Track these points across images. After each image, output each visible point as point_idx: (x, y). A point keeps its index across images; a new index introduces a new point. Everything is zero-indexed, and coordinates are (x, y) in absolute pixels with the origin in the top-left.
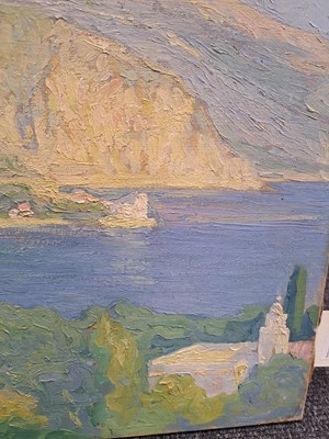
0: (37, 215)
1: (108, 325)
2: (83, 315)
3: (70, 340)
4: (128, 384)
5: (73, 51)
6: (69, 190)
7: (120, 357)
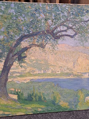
0: (74, 76)
1: (80, 92)
2: (77, 90)
3: (75, 94)
4: (82, 101)
5: (82, 56)
6: (78, 73)
7: (81, 97)
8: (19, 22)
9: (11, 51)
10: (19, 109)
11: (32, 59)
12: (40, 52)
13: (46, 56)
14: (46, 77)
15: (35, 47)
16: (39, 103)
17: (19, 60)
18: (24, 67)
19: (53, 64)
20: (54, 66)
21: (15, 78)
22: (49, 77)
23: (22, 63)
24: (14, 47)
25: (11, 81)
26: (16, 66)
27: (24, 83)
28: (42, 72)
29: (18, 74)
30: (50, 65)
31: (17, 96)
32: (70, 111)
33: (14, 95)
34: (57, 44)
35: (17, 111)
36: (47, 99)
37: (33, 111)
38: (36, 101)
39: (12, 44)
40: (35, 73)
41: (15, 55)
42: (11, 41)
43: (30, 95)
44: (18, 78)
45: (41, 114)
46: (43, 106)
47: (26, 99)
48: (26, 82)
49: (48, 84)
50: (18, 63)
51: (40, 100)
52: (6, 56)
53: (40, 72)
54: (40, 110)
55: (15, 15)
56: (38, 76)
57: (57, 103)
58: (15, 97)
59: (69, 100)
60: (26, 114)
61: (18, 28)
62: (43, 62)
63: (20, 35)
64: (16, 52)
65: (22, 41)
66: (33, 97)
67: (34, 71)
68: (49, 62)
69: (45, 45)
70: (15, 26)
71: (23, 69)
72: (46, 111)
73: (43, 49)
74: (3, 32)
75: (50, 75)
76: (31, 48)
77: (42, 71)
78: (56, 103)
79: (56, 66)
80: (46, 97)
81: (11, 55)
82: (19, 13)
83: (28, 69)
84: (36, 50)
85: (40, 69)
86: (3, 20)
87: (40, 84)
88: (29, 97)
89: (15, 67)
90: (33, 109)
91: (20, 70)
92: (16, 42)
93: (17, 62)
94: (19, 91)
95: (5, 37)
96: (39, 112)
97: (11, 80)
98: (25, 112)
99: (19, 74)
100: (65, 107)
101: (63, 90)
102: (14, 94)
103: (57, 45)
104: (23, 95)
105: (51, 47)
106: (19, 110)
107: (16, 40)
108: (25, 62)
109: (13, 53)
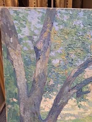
8: (87, 39)
9: (67, 83)
17: (77, 96)
18: (84, 107)
23: (82, 102)
24: (73, 77)
26: (72, 106)
29: (73, 118)
39: (70, 72)
41: (73, 88)
42: (70, 67)
50: (75, 101)
52: (59, 90)
55: (83, 29)
61: (84, 48)
63: (86, 59)
64: (75, 84)
65: (86, 68)
70: (79, 45)
71: (82, 110)
74: (61, 54)
81: (67, 88)
82: (89, 26)
83: (89, 110)
86: (62, 36)
89: (70, 107)
91: (77, 111)
92: (77, 69)
93: (74, 99)
95: (61, 62)
107: (78, 66)
108: (86, 100)
109: (70, 85)
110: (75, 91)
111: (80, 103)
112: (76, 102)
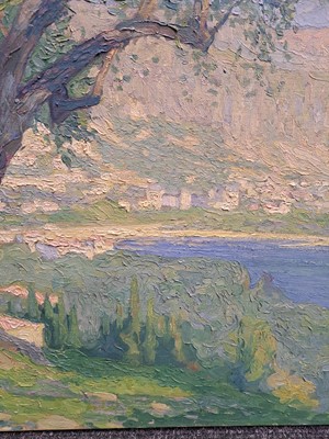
9: (8, 57)
10: (50, 398)
11: (130, 121)
12: (179, 72)
13: (215, 104)
14: (207, 234)
15: (150, 40)
16: (157, 376)
17: (55, 118)
18: (85, 163)
19: (250, 157)
20: (257, 167)
21: (30, 225)
22: (221, 234)
23: (75, 141)
24: (29, 32)
25: (10, 244)
26: (40, 157)
27: (81, 258)
28: (186, 200)
29: (50, 207)
30: (237, 164)
31: (40, 331)
32: (317, 427)
33: (28, 323)
34: (288, 25)
35: (41, 410)
36: (201, 355)
37: (127, 412)
38: (144, 361)
39: (14, 12)
40: (146, 203)
41: (34, 84)
43: (113, 326)
44: (48, 227)
45: (165, 429)
46: (178, 390)
47: (91, 346)
48: (90, 255)
49: (212, 271)
50: (47, 137)
51: (165, 360)
53: (172, 202)
54: (160, 409)
56: (159, 225)
57: (257, 382)
58: (33, 334)
59: (320, 368)
60: (86, 427)
62: (191, 142)
64: (40, 66)
66: (128, 340)
67: (137, 194)
68: (230, 144)
69: (216, 29)
71: (78, 176)
72: (195, 420)
73: (196, 57)
75: (227, 221)
76: (126, 42)
77: (184, 195)
78: (251, 377)
79: (268, 169)
80: (196, 345)
81: (10, 82)
83: (105, 177)
84: (156, 60)
85: (174, 185)
87: (171, 271)
88: (105, 336)
89: (32, 160)
90: (126, 403)
91: (61, 178)
92: (39, 2)
93: (41, 128)
94: (54, 300)
96: (156, 419)
97: (9, 240)
98: (83, 415)
99: (55, 207)
100: (296, 401)
101: (292, 312)
102: (27, 317)
103: (288, 33)
104: (73, 328)
105: (248, 44)
106: (51, 405)
108: (90, 134)
109: (19, 69)
110: (41, 94)
111: (66, 145)
112: (53, 143)
